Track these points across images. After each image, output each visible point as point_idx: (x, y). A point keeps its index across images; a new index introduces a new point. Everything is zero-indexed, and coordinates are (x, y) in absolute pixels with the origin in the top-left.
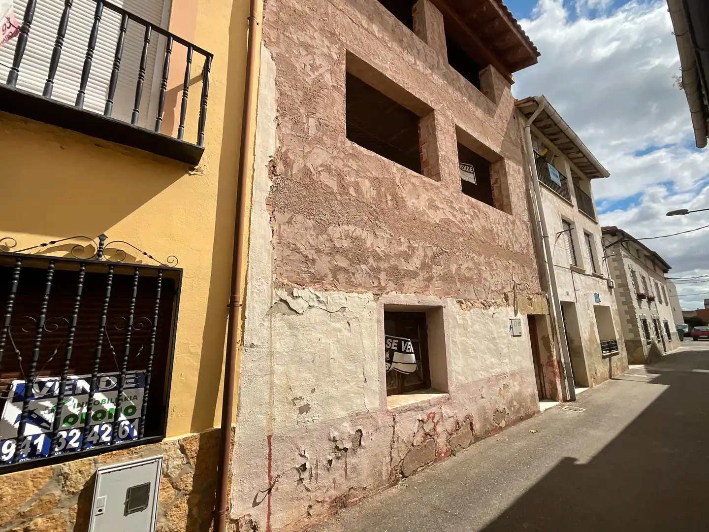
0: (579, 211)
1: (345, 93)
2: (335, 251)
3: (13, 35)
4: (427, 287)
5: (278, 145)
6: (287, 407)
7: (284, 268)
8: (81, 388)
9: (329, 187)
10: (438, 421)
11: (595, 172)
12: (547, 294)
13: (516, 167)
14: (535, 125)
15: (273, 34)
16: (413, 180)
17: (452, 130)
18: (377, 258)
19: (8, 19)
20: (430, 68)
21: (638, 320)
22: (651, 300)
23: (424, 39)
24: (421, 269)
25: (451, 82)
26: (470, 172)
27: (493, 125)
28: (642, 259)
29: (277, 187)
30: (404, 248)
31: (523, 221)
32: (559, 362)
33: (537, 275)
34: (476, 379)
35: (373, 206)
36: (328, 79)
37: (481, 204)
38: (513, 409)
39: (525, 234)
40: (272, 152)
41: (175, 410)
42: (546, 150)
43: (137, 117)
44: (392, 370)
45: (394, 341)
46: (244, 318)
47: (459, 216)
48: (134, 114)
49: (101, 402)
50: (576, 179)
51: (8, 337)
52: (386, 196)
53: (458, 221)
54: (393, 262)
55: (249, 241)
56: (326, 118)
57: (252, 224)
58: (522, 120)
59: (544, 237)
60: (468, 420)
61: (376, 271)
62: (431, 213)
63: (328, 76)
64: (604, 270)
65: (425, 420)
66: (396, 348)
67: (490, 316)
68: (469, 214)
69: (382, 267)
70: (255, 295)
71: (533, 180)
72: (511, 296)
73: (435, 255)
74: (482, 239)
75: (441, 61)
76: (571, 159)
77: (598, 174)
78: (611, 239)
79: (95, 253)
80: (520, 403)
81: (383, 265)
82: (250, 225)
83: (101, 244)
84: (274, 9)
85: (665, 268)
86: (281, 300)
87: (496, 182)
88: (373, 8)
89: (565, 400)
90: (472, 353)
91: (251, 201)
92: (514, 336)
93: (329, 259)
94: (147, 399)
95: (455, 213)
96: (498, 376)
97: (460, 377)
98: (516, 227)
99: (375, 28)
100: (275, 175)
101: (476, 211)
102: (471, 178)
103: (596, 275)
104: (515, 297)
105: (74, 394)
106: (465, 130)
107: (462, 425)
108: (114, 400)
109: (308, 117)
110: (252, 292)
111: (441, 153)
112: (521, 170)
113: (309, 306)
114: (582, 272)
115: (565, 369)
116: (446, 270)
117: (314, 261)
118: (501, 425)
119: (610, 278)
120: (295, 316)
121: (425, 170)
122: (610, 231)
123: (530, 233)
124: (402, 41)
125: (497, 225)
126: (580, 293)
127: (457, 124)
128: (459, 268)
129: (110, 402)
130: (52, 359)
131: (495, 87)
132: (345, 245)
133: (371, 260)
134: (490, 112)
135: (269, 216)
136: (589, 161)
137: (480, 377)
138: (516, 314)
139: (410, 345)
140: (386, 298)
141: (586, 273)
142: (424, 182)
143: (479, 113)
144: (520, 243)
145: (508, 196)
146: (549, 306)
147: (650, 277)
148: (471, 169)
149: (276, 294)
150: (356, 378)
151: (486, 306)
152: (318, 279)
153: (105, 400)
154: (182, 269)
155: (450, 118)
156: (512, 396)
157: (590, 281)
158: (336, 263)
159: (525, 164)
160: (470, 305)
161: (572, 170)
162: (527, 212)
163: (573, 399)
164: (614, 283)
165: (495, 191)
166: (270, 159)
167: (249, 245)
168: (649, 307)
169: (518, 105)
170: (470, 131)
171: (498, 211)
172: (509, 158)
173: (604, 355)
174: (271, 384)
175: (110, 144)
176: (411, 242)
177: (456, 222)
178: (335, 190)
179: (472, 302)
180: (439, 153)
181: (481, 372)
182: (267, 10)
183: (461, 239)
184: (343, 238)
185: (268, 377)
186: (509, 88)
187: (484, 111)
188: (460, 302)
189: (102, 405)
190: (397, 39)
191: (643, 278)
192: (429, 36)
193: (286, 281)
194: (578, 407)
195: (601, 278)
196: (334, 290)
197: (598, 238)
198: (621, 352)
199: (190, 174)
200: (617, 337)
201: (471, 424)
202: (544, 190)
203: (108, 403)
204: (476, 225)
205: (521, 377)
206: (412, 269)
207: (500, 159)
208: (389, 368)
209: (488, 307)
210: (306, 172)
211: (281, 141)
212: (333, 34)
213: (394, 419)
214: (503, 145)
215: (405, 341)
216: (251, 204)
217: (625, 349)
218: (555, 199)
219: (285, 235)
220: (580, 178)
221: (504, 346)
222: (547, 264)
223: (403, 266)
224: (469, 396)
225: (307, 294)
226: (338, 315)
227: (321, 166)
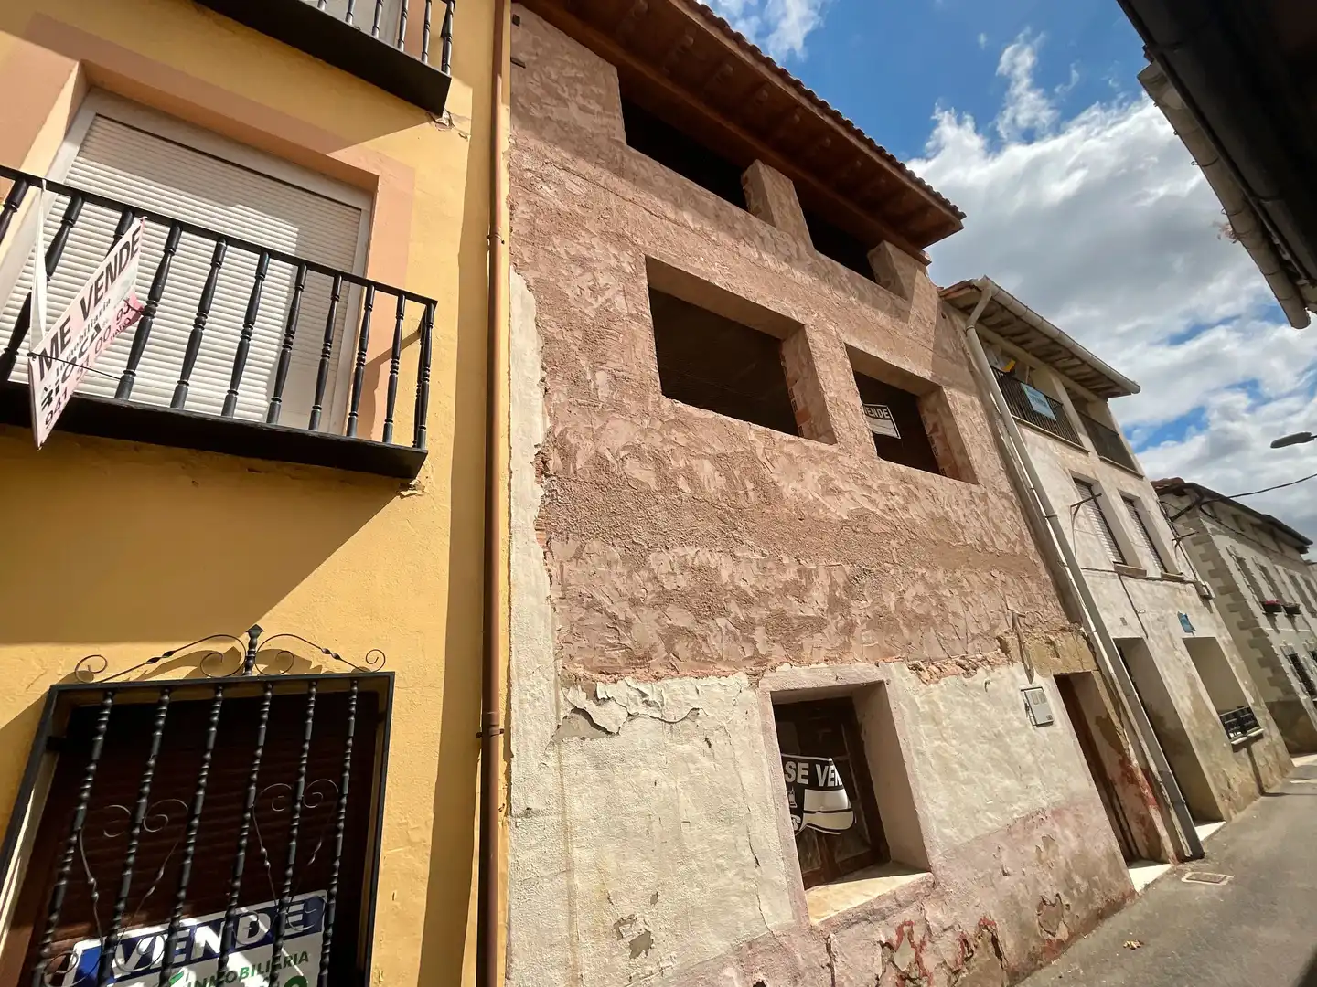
0: (1101, 459)
1: (651, 322)
2: (664, 598)
3: (131, 322)
4: (847, 645)
5: (548, 425)
6: (605, 944)
7: (577, 644)
8: (203, 945)
9: (642, 483)
10: (923, 943)
11: (1111, 388)
12: (1082, 629)
13: (967, 399)
14: (983, 324)
15: (526, 253)
16: (787, 448)
17: (841, 354)
18: (745, 600)
19: (127, 301)
20: (785, 261)
21: (1281, 658)
22: (1292, 612)
23: (768, 218)
24: (831, 611)
25: (824, 277)
26: (884, 419)
27: (910, 334)
28: (1249, 533)
29: (552, 496)
30: (791, 575)
31: (1000, 493)
32: (1147, 771)
33: (1053, 593)
34: (982, 832)
35: (724, 505)
36: (620, 303)
37: (918, 474)
38: (1075, 892)
39: (1012, 517)
40: (540, 439)
41: (381, 979)
42: (1013, 362)
43: (318, 418)
44: (806, 829)
45: (801, 765)
46: (508, 755)
47: (882, 501)
48: (314, 414)
49: (239, 975)
50: (1079, 403)
51: (77, 855)
52: (743, 484)
53: (883, 511)
54: (775, 604)
55: (509, 602)
56: (625, 368)
57: (512, 570)
58: (958, 320)
59: (1048, 518)
60: (985, 931)
61: (746, 626)
62: (828, 501)
63: (620, 300)
64: (1181, 563)
65: (894, 943)
66: (806, 782)
67: (979, 689)
68: (898, 495)
69: (757, 617)
70: (527, 706)
71: (1001, 417)
72: (1011, 640)
73: (851, 581)
74: (933, 537)
75: (803, 248)
76: (1062, 371)
77: (1116, 390)
78: (1177, 504)
79: (241, 663)
80: (1087, 877)
81: (758, 613)
82: (509, 572)
83: (252, 645)
84: (527, 217)
85: (1299, 544)
86: (576, 710)
87: (935, 429)
88: (680, 189)
89: (1182, 859)
90: (962, 775)
91: (510, 528)
92: (1038, 726)
93: (656, 615)
94: (327, 959)
95: (873, 496)
96: (1026, 819)
97: (947, 831)
98: (990, 505)
99: (687, 217)
100: (547, 476)
101: (911, 487)
102: (889, 429)
103: (1170, 576)
104: (1021, 643)
105: (189, 962)
106: (862, 349)
107: (976, 947)
108: (263, 968)
109: (594, 372)
110: (521, 702)
111: (829, 395)
112: (977, 402)
113: (630, 715)
114: (1140, 574)
115: (1163, 786)
116: (877, 607)
117: (628, 622)
118: (1059, 936)
119: (1200, 580)
120: (603, 741)
121: (804, 427)
122: (1170, 489)
123: (1019, 513)
124: (734, 228)
125: (955, 507)
126: (1148, 617)
127: (847, 342)
128: (901, 600)
129: (256, 972)
130: (153, 889)
131: (900, 273)
132: (683, 584)
133: (734, 608)
134: (901, 315)
135: (542, 551)
136: (1095, 369)
137: (990, 825)
138: (1031, 677)
139: (833, 772)
140: (773, 679)
141: (1149, 575)
142: (808, 449)
143: (882, 318)
144: (1004, 534)
145: (963, 451)
146: (1094, 653)
147: (1277, 566)
148: (885, 412)
149: (566, 699)
150: (735, 859)
151: (968, 669)
152: (639, 658)
153: (247, 969)
154: (393, 673)
155: (834, 333)
156: (1067, 863)
157: (1162, 589)
158: (669, 622)
159: (981, 390)
160: (937, 670)
161: (1067, 389)
162: (1003, 475)
163: (1198, 854)
164: (1208, 587)
165: (938, 445)
166: (536, 451)
167: (510, 608)
168: (1295, 628)
169: (944, 296)
170: (872, 351)
171: (951, 481)
172: (950, 385)
173: (1235, 742)
174: (571, 893)
175: (272, 464)
176: (802, 562)
177: (879, 512)
178: (653, 486)
179: (938, 664)
180: (825, 395)
181: (989, 814)
182: (516, 219)
183: (894, 543)
184: (678, 572)
185: (562, 881)
186: (924, 272)
187: (889, 312)
188: (916, 668)
189: (242, 981)
190: (726, 228)
191: (1263, 569)
192: (776, 214)
193: (580, 671)
194: (1213, 871)
195: (1182, 581)
196: (673, 677)
197: (1151, 503)
198: (1267, 731)
199: (402, 497)
200: (1250, 700)
201: (995, 941)
202: (1028, 433)
203: (252, 975)
204: (916, 513)
205: (1077, 816)
206: (812, 615)
207: (933, 389)
208: (799, 825)
209: (971, 670)
210: (600, 464)
211: (553, 417)
212: (621, 236)
213: (829, 947)
214: (935, 366)
215: (824, 764)
216: (510, 533)
217: (1272, 723)
218: (1050, 443)
219: (572, 582)
220: (1086, 401)
221: (1023, 751)
222: (1068, 569)
223: (795, 609)
224: (976, 874)
225: (621, 690)
226: (687, 726)
227: (624, 448)
